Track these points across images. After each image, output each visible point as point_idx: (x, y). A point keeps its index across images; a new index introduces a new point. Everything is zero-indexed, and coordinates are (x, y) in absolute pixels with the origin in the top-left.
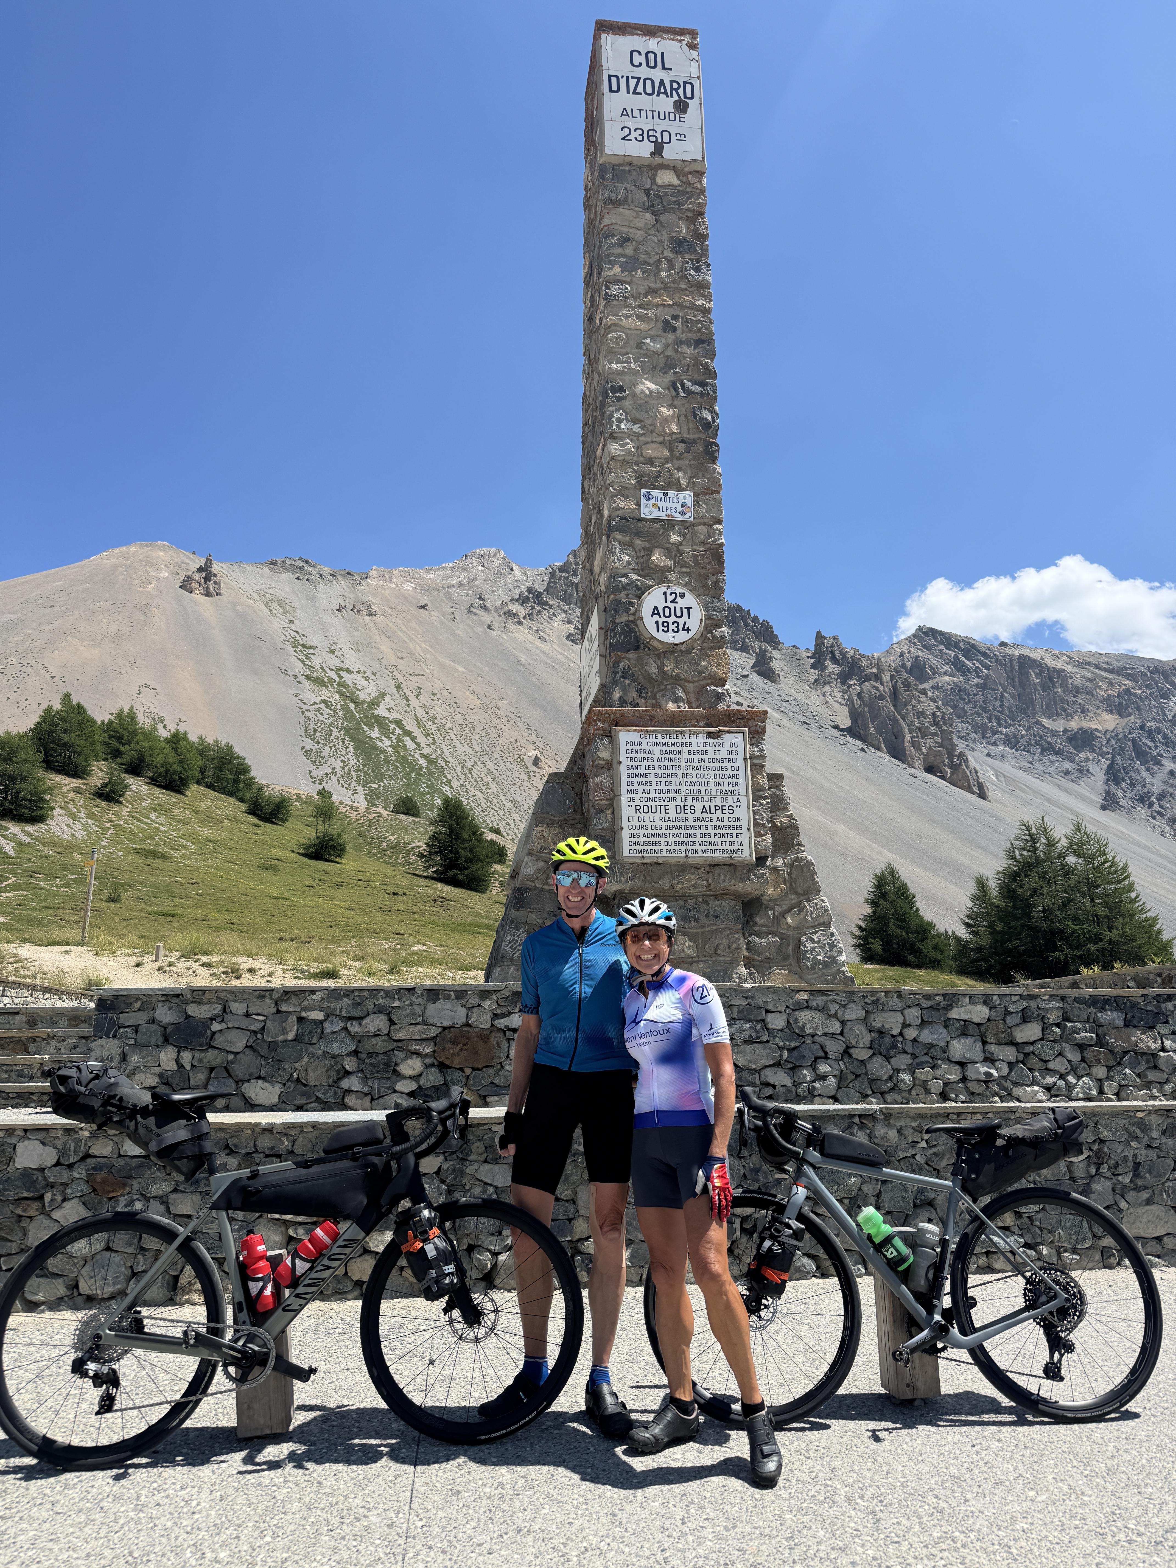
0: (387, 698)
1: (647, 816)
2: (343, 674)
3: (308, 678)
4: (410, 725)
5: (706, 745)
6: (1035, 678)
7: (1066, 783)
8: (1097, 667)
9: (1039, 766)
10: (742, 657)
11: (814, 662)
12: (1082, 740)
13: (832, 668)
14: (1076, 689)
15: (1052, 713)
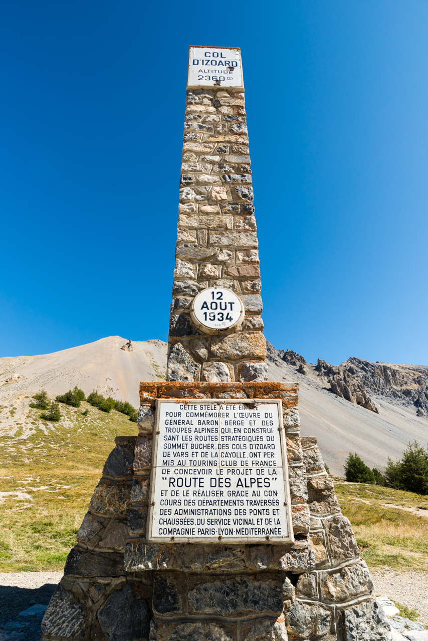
1: (181, 490)
5: (242, 415)
6: (389, 373)
7: (403, 407)
8: (409, 369)
9: (393, 401)
10: (294, 367)
11: (318, 368)
12: (407, 393)
13: (323, 370)
14: (403, 376)
15: (396, 385)
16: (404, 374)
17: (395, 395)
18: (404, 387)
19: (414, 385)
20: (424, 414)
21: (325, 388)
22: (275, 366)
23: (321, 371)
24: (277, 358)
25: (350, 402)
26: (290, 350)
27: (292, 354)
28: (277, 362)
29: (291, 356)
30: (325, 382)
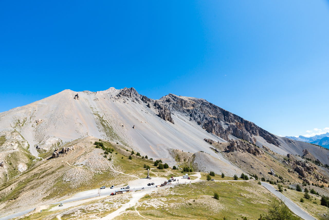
0: (104, 116)
2: (98, 112)
3: (94, 114)
4: (108, 121)
6: (183, 102)
7: (186, 117)
8: (191, 100)
9: (183, 114)
10: (146, 104)
11: (155, 105)
12: (188, 111)
13: (157, 106)
14: (188, 103)
15: (185, 107)
16: (189, 102)
17: (184, 112)
18: (188, 108)
19: (192, 107)
20: (192, 120)
21: (157, 115)
22: (139, 103)
23: (156, 106)
24: (140, 99)
25: (165, 121)
26: (145, 96)
27: (146, 98)
28: (139, 102)
29: (145, 98)
30: (157, 112)
